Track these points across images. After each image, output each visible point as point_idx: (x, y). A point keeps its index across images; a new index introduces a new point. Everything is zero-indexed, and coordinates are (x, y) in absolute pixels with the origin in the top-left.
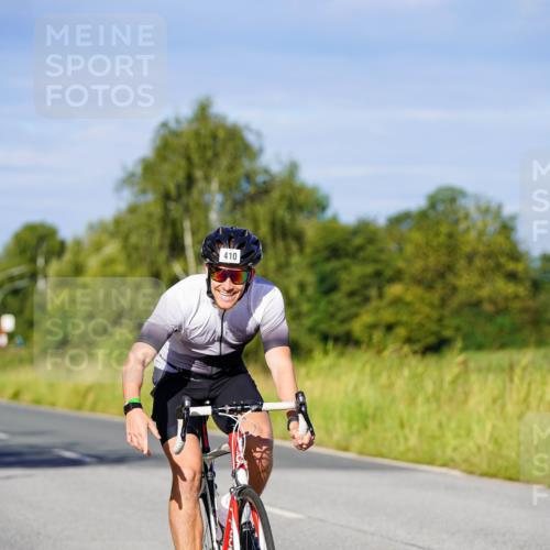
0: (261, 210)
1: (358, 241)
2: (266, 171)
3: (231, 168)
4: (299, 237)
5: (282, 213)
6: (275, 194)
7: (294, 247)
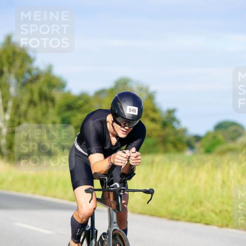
0: (35, 87)
1: (80, 102)
2: (37, 69)
3: (21, 67)
4: (52, 100)
5: (45, 89)
6: (42, 80)
7: (50, 104)
